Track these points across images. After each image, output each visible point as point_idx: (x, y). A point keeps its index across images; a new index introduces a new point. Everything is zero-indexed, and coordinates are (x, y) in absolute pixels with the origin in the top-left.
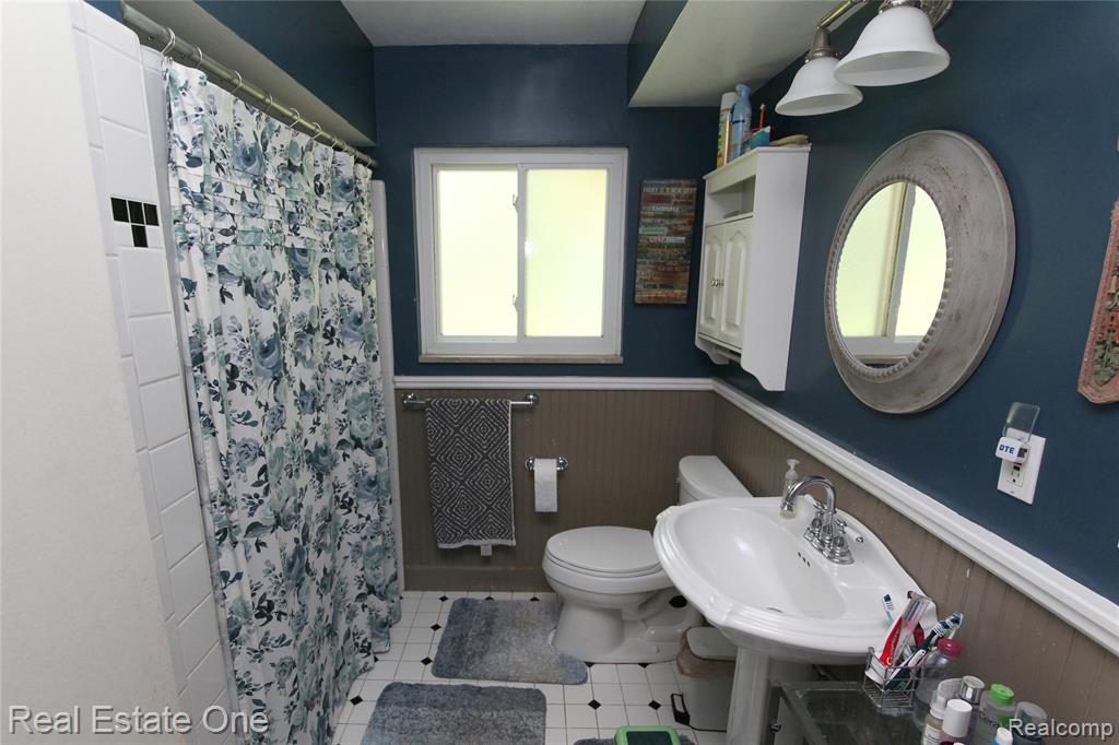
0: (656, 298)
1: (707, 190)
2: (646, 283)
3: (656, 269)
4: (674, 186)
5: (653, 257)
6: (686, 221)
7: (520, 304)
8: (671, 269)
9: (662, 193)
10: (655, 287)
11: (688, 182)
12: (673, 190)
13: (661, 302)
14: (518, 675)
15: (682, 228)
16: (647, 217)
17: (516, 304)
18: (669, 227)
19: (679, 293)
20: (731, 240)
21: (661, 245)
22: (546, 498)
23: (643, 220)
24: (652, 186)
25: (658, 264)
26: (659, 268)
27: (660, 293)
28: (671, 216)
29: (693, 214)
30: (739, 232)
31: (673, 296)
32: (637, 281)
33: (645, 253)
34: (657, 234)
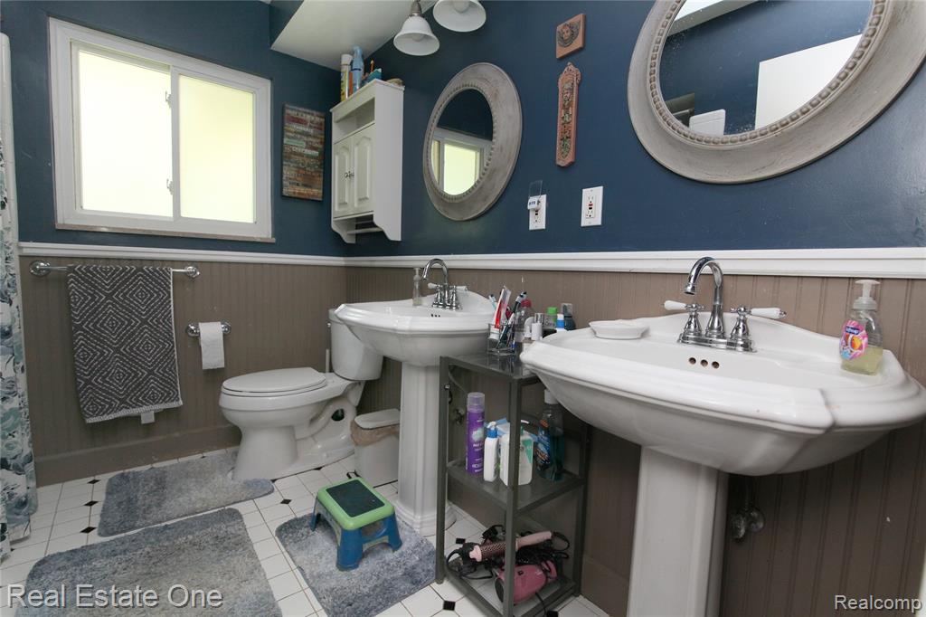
0: (299, 193)
1: (334, 119)
2: (292, 181)
3: (298, 172)
4: (309, 113)
5: (296, 162)
6: (319, 141)
7: (175, 188)
8: (309, 173)
9: (300, 117)
10: (298, 185)
11: (318, 113)
12: (308, 117)
13: (303, 197)
14: (205, 505)
15: (316, 145)
16: (289, 131)
17: (170, 188)
18: (307, 143)
19: (316, 192)
20: (357, 144)
21: (301, 155)
22: (213, 357)
23: (288, 134)
24: (292, 109)
25: (299, 168)
26: (301, 171)
27: (303, 190)
28: (307, 135)
29: (323, 137)
30: (365, 137)
31: (312, 193)
32: (284, 178)
33: (290, 158)
34: (299, 145)
